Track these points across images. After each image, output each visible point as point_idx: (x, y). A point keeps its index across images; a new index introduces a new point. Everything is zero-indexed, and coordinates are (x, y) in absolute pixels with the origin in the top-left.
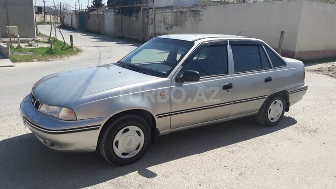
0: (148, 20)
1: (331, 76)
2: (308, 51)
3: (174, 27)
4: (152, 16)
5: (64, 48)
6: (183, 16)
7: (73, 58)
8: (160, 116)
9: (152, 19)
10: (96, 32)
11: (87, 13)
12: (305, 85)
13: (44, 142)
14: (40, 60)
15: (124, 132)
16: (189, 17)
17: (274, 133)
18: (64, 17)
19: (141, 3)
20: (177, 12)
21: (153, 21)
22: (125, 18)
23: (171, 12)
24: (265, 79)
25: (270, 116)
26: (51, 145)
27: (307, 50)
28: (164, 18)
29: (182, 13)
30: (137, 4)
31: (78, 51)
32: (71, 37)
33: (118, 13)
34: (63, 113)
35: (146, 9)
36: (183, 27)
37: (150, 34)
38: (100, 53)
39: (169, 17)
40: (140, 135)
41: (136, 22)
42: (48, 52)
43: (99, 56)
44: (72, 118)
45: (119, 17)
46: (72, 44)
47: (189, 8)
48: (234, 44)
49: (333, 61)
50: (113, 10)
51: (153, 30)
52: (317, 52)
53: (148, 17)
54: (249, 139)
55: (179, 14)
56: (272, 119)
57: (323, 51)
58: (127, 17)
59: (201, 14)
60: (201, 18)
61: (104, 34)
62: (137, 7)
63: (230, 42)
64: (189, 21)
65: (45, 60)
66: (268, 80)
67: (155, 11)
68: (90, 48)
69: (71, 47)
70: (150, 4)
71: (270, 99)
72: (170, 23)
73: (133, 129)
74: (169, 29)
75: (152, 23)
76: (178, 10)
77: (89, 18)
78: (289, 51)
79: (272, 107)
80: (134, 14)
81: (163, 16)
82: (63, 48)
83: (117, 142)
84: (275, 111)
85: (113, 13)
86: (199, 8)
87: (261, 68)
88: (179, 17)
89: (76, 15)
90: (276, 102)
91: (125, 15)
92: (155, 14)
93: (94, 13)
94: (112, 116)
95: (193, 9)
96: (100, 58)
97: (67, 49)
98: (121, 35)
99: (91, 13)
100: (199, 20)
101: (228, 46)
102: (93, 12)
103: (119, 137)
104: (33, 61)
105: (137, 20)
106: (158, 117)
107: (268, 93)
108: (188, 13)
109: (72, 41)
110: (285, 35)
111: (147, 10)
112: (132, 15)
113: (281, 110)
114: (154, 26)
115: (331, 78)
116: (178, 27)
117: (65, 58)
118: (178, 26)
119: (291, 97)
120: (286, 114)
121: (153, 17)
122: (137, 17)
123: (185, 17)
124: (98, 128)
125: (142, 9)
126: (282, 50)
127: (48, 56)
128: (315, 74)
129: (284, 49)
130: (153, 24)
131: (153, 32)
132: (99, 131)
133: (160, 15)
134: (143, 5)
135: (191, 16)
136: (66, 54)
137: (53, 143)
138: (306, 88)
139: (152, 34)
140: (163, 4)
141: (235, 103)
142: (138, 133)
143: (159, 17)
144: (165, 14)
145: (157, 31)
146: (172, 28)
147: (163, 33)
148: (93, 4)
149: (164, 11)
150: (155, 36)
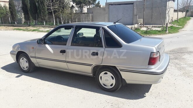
8: (31, 57)
15: (22, 59)
25: (102, 82)
56: (104, 85)
69: (166, 30)
90: (106, 73)
94: (18, 51)
124: (15, 55)
141: (67, 62)
142: (26, 61)
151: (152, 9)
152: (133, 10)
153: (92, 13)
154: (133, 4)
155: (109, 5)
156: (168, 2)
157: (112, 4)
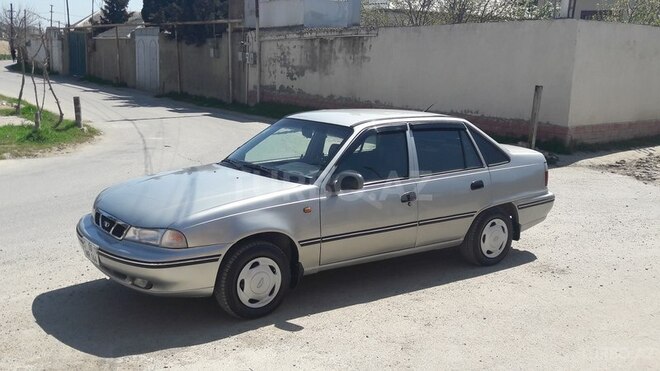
0: (244, 56)
1: (638, 178)
2: (597, 126)
3: (308, 73)
4: (254, 47)
5: (60, 127)
6: (326, 48)
7: (86, 149)
8: (305, 243)
9: (255, 54)
10: (115, 81)
11: (90, 36)
12: (550, 194)
13: (133, 284)
14: (16, 156)
15: (252, 267)
16: (340, 50)
17: (491, 275)
18: (28, 44)
19: (226, 16)
20: (312, 40)
21: (257, 58)
22: (189, 50)
23: (299, 39)
24: (472, 184)
25: (485, 247)
26: (145, 288)
27: (595, 123)
28: (283, 53)
29: (323, 41)
30: (217, 18)
31: (93, 133)
32: (77, 101)
33: (170, 37)
34: (167, 238)
35: (239, 31)
36: (327, 74)
37: (251, 88)
38: (142, 136)
39: (296, 51)
40: (274, 273)
41: (217, 59)
42: (29, 137)
43: (141, 142)
44: (180, 245)
45: (173, 46)
46: (78, 117)
47: (341, 31)
48: (417, 129)
49: (653, 146)
50: (157, 30)
51: (257, 78)
52: (616, 126)
53: (244, 49)
54: (448, 283)
55: (317, 43)
56: (489, 252)
57: (630, 125)
58: (191, 48)
59: (367, 45)
60: (366, 55)
61: (134, 87)
62: (216, 24)
63: (411, 126)
64: (340, 61)
65: (28, 156)
66: (477, 186)
67: (260, 37)
68: (115, 125)
69: (77, 123)
70: (249, 21)
71: (483, 219)
72: (296, 63)
73: (265, 262)
74: (295, 76)
75: (255, 62)
76: (314, 34)
77: (94, 48)
78: (555, 127)
79: (487, 231)
80: (210, 42)
81: (280, 47)
82: (58, 125)
83: (242, 282)
84: (493, 239)
85: (157, 38)
86: (363, 33)
87: (465, 166)
88: (317, 51)
89: (60, 38)
90: (494, 224)
91: (188, 44)
92: (261, 42)
93: (109, 35)
94: (236, 241)
95: (348, 34)
96: (145, 149)
97: (67, 128)
98: (179, 91)
99: (100, 36)
100: (363, 58)
101: (408, 132)
102: (106, 34)
103: (245, 274)
104: (4, 158)
105: (218, 56)
106: (302, 245)
107: (477, 207)
108: (338, 43)
109: (78, 110)
110: (544, 93)
111: (241, 32)
112: (204, 42)
113: (504, 237)
114: (260, 71)
115: (636, 181)
116: (316, 74)
117: (70, 149)
118: (314, 70)
119: (523, 216)
120: (515, 245)
121: (256, 49)
122: (217, 47)
123: (331, 50)
124: (217, 260)
125: (229, 30)
126: (540, 123)
127: (32, 147)
128: (608, 174)
129: (545, 121)
130: (258, 66)
131: (258, 85)
132: (218, 264)
133: (273, 46)
134: (232, 23)
135: (344, 50)
136: (70, 141)
137: (151, 283)
138: (551, 200)
139: (255, 87)
140: (280, 20)
141: (421, 223)
142: (272, 268)
143: (271, 49)
144: (285, 44)
145: (268, 82)
146: (303, 75)
147: (282, 86)
148: (104, 12)
149: (283, 37)
150: (262, 93)
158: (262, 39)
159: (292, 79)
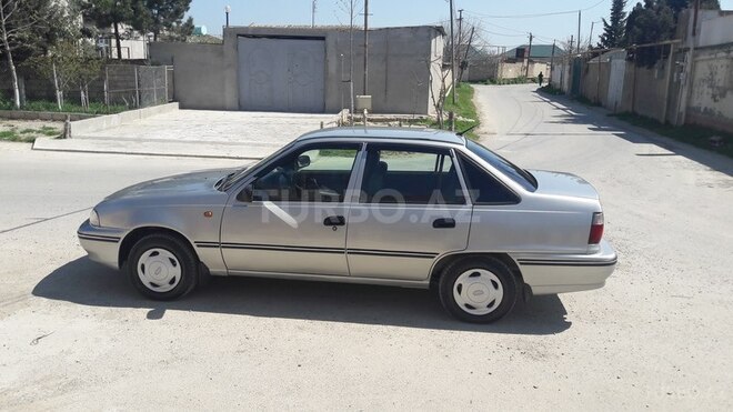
0: (679, 77)
3: (729, 95)
4: (688, 67)
8: (201, 244)
19: (672, 37)
22: (643, 72)
23: (727, 58)
25: (461, 299)
28: (711, 73)
30: (664, 39)
33: (632, 60)
35: (680, 51)
40: (174, 266)
41: (659, 80)
45: (632, 69)
50: (626, 53)
56: (469, 306)
58: (645, 70)
61: (605, 106)
62: (664, 46)
67: (695, 56)
70: (688, 40)
72: (720, 84)
73: (165, 253)
74: (718, 98)
77: (587, 70)
79: (464, 280)
80: (658, 63)
81: (710, 68)
83: (143, 266)
89: (570, 64)
90: (476, 274)
92: (694, 63)
93: (598, 60)
94: (132, 229)
98: (631, 110)
99: (593, 61)
101: (361, 154)
102: (596, 58)
103: (145, 259)
105: (662, 76)
106: (198, 246)
112: (653, 64)
113: (498, 293)
114: (690, 92)
122: (661, 69)
124: (117, 242)
125: (671, 51)
132: (118, 246)
133: (705, 64)
134: (675, 43)
141: (350, 251)
143: (702, 69)
145: (695, 103)
146: (724, 96)
147: (706, 109)
148: (603, 40)
149: (713, 56)
150: (687, 115)
151: (386, 60)
152: (326, 61)
153: (172, 62)
154: (323, 39)
155: (237, 35)
156: (433, 41)
157: (250, 33)
158: (697, 59)
159: (715, 101)
